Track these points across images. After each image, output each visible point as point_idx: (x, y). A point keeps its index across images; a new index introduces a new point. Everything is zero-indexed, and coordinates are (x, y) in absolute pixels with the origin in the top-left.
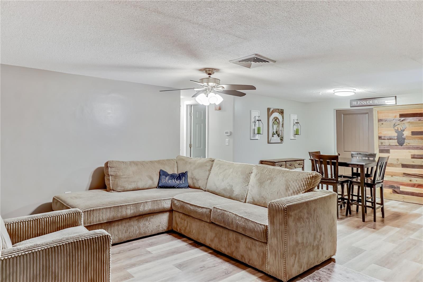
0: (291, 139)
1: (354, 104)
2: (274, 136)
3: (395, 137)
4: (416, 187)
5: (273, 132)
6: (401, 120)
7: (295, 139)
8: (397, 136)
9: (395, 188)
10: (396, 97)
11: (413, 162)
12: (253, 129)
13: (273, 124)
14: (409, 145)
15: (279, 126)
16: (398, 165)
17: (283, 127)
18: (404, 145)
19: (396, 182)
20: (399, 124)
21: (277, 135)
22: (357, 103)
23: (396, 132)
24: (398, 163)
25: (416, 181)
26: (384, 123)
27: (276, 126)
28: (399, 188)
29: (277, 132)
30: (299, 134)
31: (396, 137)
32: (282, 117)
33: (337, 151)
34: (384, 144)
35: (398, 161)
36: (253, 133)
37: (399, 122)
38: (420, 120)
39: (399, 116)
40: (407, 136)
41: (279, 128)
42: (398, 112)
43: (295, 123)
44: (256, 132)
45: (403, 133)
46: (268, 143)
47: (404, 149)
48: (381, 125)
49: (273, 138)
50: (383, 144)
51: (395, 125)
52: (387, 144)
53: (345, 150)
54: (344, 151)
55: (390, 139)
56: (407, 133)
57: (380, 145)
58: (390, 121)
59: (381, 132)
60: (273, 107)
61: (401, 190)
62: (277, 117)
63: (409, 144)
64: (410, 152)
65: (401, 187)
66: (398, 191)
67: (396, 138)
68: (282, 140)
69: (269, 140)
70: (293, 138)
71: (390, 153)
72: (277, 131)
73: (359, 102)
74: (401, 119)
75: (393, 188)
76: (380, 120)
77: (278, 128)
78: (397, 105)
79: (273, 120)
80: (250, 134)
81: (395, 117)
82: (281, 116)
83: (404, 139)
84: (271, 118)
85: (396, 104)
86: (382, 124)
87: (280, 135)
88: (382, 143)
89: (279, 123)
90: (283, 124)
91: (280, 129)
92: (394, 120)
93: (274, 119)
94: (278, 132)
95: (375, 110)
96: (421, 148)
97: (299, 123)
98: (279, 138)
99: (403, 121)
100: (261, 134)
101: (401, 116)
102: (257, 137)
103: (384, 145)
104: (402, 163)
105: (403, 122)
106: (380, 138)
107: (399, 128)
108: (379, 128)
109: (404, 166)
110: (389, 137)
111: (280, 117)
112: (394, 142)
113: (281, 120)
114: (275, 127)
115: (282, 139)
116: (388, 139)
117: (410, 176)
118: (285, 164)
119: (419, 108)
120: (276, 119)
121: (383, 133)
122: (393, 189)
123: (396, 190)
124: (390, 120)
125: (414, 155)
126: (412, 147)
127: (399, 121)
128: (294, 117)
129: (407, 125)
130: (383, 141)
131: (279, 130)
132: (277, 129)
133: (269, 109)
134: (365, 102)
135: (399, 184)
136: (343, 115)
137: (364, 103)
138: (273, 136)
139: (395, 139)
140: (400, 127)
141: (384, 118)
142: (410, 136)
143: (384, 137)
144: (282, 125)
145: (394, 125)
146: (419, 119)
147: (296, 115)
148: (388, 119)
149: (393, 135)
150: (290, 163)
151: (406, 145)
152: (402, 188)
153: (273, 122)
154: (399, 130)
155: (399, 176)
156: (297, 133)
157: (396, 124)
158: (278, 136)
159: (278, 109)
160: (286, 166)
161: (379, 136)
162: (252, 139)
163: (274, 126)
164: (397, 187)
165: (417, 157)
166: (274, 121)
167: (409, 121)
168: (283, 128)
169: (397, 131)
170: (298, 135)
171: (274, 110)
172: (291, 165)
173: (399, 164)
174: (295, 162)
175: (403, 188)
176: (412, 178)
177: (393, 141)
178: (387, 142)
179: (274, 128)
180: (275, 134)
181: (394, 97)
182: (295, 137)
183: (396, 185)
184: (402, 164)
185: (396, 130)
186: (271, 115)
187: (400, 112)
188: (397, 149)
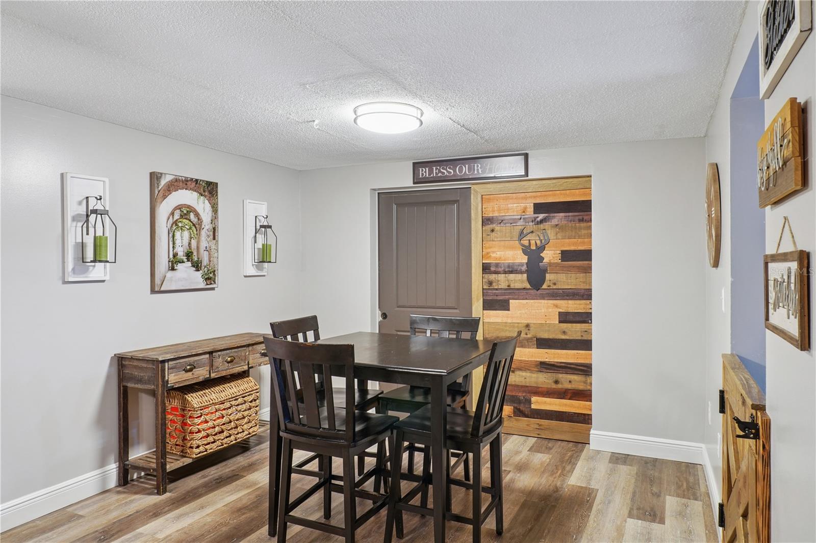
0: (245, 276)
1: (423, 174)
2: (179, 266)
3: (522, 265)
4: (569, 397)
5: (175, 255)
6: (539, 219)
7: (264, 276)
8: (527, 263)
9: (519, 402)
10: (526, 156)
11: (564, 333)
12: (77, 243)
13: (174, 227)
14: (555, 287)
15: (199, 235)
16: (528, 340)
17: (214, 239)
18: (544, 286)
19: (522, 386)
20: (532, 232)
21: (189, 264)
22: (431, 172)
23: (525, 252)
24: (529, 336)
25: (570, 382)
26: (497, 228)
27: (186, 234)
28: (530, 402)
29: (189, 255)
30: (273, 260)
31: (525, 266)
32: (213, 207)
33: (379, 308)
34: (495, 286)
35: (527, 331)
36: (75, 259)
37: (531, 226)
38: (583, 219)
39: (532, 209)
40: (550, 264)
41: (198, 243)
42: (531, 197)
43: (258, 227)
44: (90, 255)
45: (541, 255)
46: (153, 291)
47: (543, 297)
48: (488, 235)
49: (170, 274)
50: (494, 284)
51: (522, 235)
52: (503, 285)
53: (400, 304)
54: (398, 307)
55: (511, 272)
56: (550, 256)
57: (486, 289)
58: (511, 221)
59: (488, 253)
60: (170, 171)
61: (533, 406)
62: (189, 207)
63: (555, 284)
64: (556, 306)
65: (534, 399)
66: (527, 411)
67: (524, 268)
68: (210, 278)
69: (158, 281)
70: (252, 271)
71: (509, 310)
72: (192, 253)
73: (436, 169)
74: (538, 217)
75: (514, 403)
76: (486, 221)
77: (194, 243)
78: (530, 177)
79: (172, 214)
80: (63, 262)
81: (524, 212)
82: (207, 202)
83: (545, 271)
84: (165, 208)
85: (527, 174)
86: (493, 231)
87: (205, 261)
88: (490, 283)
89: (197, 226)
90: (214, 229)
91: (204, 244)
92: (521, 218)
93: (178, 211)
94: (195, 253)
95: (477, 191)
96: (583, 296)
97: (270, 227)
98: (199, 274)
99: (541, 222)
100: (107, 262)
101: (538, 208)
102: (98, 271)
103: (496, 288)
104: (538, 337)
105: (542, 226)
106: (486, 268)
107: (533, 242)
108: (484, 242)
109: (543, 343)
110: (509, 267)
111: (202, 206)
112: (520, 281)
113: (206, 216)
114: (183, 239)
115: (211, 275)
116: (505, 272)
117: (556, 368)
118: (207, 361)
119: (579, 187)
120: (186, 212)
121: (493, 255)
122: (516, 405)
123: (522, 407)
124: (511, 219)
125: (567, 314)
126: (561, 291)
127: (534, 223)
128: (257, 209)
129: (551, 234)
130: (492, 277)
131: (198, 248)
132: (190, 244)
133: (155, 177)
134: (450, 168)
135: (529, 393)
136: (395, 207)
137: (448, 172)
138: (173, 269)
139: (521, 272)
140: (534, 240)
141: (496, 214)
142: (557, 265)
143: (497, 265)
144: (211, 233)
145: (522, 232)
146: (581, 217)
147: (266, 203)
148: (506, 218)
149: (518, 261)
150: (227, 354)
151: (549, 286)
152: (537, 402)
153: (171, 221)
154: (533, 247)
155: (529, 370)
156: (264, 257)
157: (525, 232)
158: (197, 266)
159: (197, 180)
160: (212, 366)
161: (483, 263)
162: (71, 279)
163: (178, 234)
164: (526, 400)
165: (574, 320)
166: (177, 216)
167: (557, 223)
168: (214, 241)
169: (526, 250)
170: (270, 262)
171: (176, 180)
172: (231, 361)
173: (531, 338)
174: (250, 348)
175: (539, 403)
176: (561, 376)
177: (519, 276)
178: (502, 281)
179: (178, 242)
180: (183, 262)
181: (522, 158)
182: (259, 268)
183: (521, 395)
184: (538, 340)
185: (523, 245)
186: (165, 197)
187: (535, 197)
188: (526, 299)
